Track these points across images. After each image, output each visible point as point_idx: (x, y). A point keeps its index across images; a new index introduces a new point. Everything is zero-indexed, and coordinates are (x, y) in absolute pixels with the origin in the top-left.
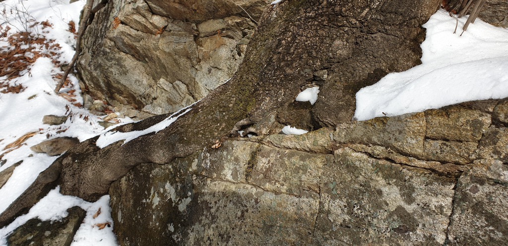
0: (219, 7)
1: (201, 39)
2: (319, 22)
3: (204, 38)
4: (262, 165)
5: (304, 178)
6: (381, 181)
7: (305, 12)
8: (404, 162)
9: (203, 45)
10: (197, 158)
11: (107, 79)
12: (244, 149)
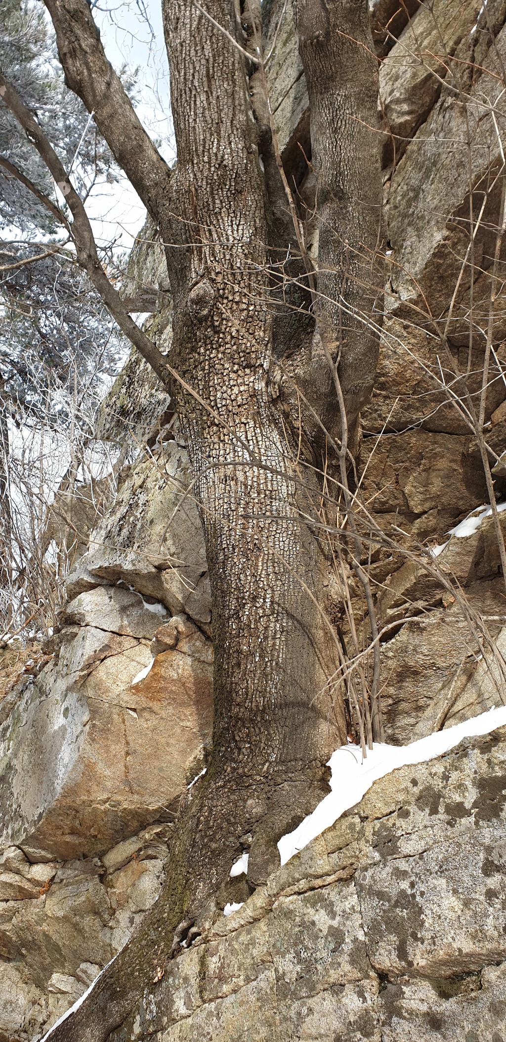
0: (129, 821)
1: (110, 877)
2: (229, 788)
3: (115, 874)
4: (213, 966)
5: (255, 952)
6: (311, 911)
7: (215, 784)
8: (321, 884)
9: (115, 885)
10: (139, 1013)
12: (191, 960)
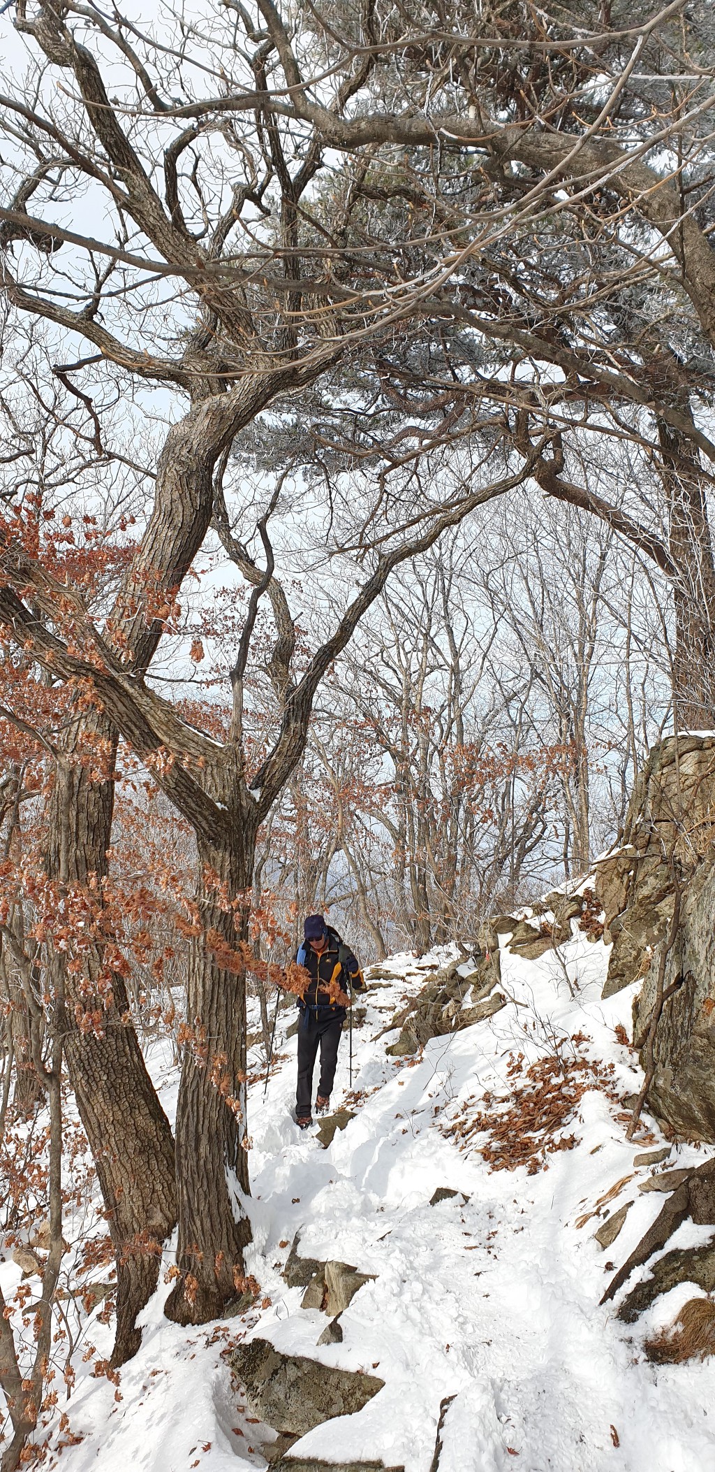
11: (705, 1102)
